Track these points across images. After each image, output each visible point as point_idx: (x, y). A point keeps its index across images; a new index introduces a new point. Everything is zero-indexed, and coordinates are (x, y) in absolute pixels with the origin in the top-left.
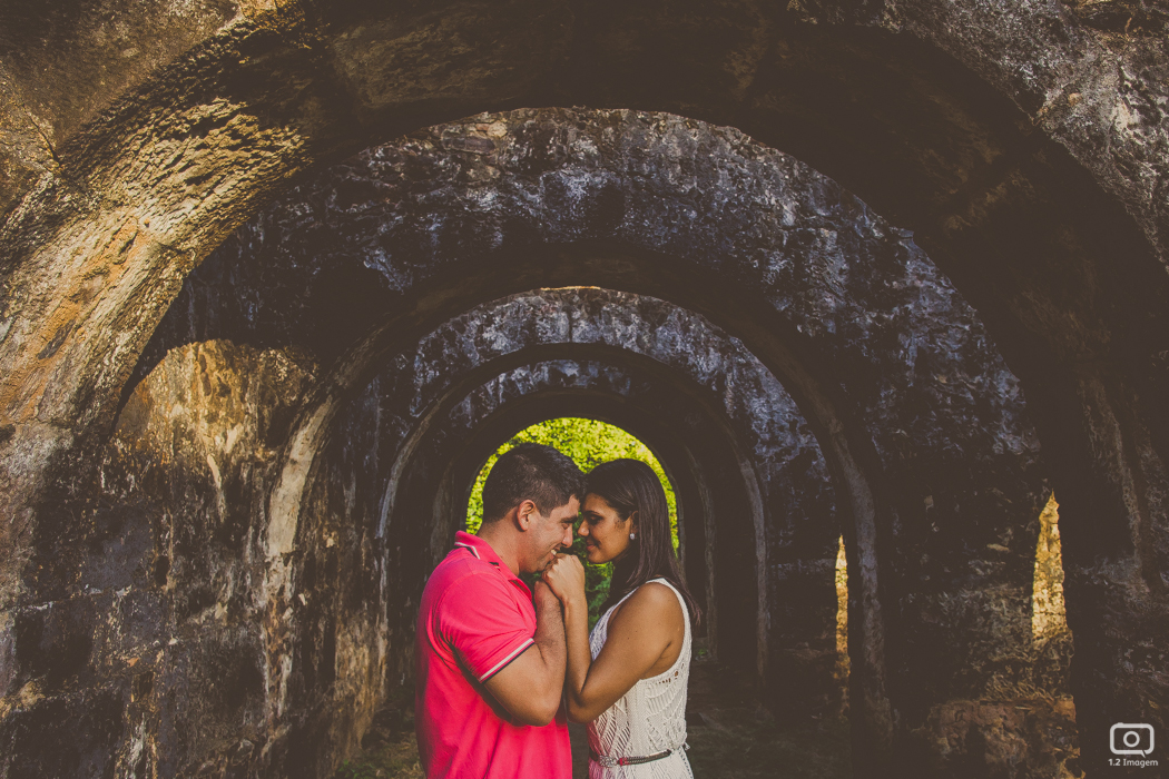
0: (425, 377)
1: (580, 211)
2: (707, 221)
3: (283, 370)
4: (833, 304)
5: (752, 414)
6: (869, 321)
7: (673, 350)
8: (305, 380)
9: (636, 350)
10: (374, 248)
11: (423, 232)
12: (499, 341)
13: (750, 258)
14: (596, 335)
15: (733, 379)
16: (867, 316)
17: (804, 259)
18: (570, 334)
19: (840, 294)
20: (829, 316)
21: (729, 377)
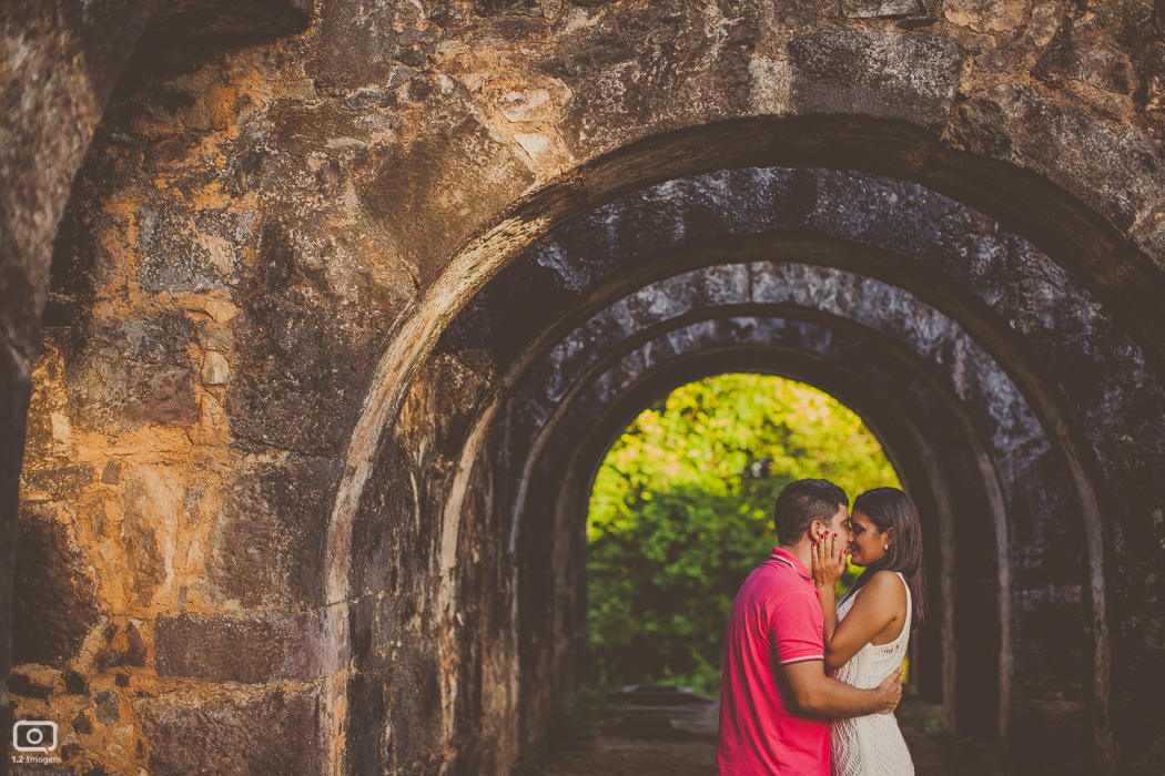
0: (565, 350)
1: (768, 198)
2: (909, 204)
3: (459, 377)
4: (1050, 297)
5: (989, 394)
6: (1093, 314)
7: (884, 310)
8: (481, 387)
9: (837, 311)
10: (548, 245)
11: (599, 225)
12: (659, 301)
13: (957, 245)
14: (784, 293)
15: (964, 348)
16: (1090, 309)
17: (1018, 245)
18: (750, 292)
19: (1060, 284)
20: (1046, 310)
21: (959, 345)
